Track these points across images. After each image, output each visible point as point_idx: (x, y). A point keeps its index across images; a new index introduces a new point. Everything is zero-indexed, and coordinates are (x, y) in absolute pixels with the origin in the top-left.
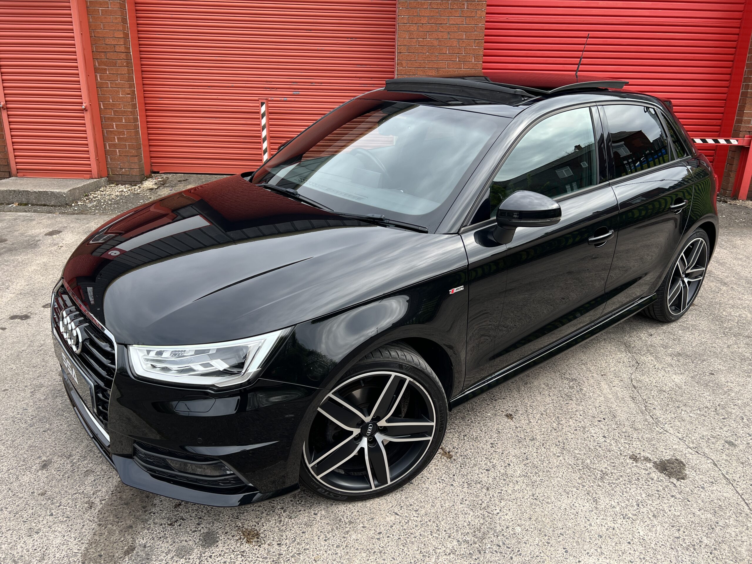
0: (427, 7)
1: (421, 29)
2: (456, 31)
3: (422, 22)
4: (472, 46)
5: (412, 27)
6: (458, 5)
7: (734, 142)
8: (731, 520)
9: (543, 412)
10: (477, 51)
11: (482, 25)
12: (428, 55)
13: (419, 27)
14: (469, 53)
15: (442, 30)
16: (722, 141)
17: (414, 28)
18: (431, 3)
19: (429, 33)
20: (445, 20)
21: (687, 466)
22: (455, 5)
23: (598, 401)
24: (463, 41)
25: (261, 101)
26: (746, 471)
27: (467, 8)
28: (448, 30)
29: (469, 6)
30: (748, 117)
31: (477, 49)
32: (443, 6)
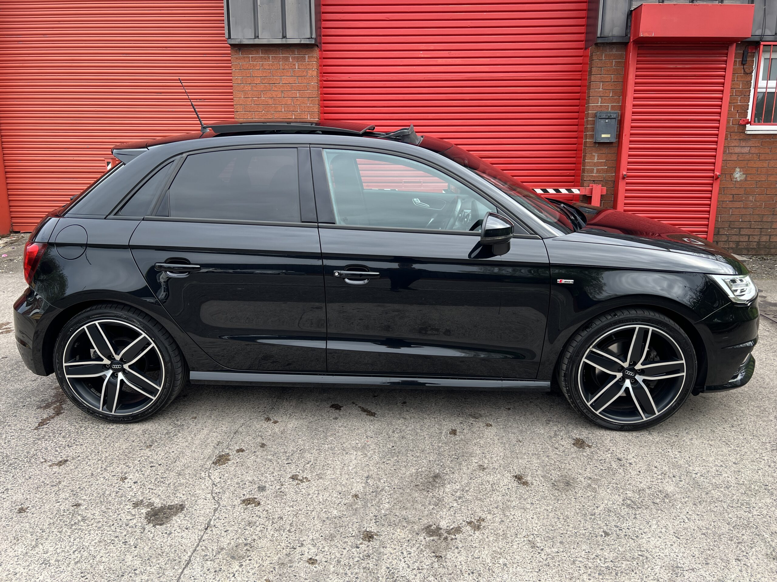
0: (259, 68)
1: (255, 89)
2: (290, 90)
3: (256, 82)
4: (307, 104)
5: (246, 87)
6: (289, 65)
7: (576, 191)
8: (155, 567)
9: (103, 458)
10: (312, 109)
11: (314, 83)
12: (264, 113)
13: (253, 87)
14: (304, 110)
15: (276, 89)
16: (564, 191)
17: (248, 88)
18: (263, 64)
19: (263, 92)
20: (278, 80)
21: (183, 512)
22: (286, 66)
23: (177, 447)
24: (297, 100)
25: (107, 161)
26: (239, 517)
27: (298, 68)
28: (282, 89)
29: (300, 66)
30: (590, 166)
31: (311, 107)
32: (274, 67)
